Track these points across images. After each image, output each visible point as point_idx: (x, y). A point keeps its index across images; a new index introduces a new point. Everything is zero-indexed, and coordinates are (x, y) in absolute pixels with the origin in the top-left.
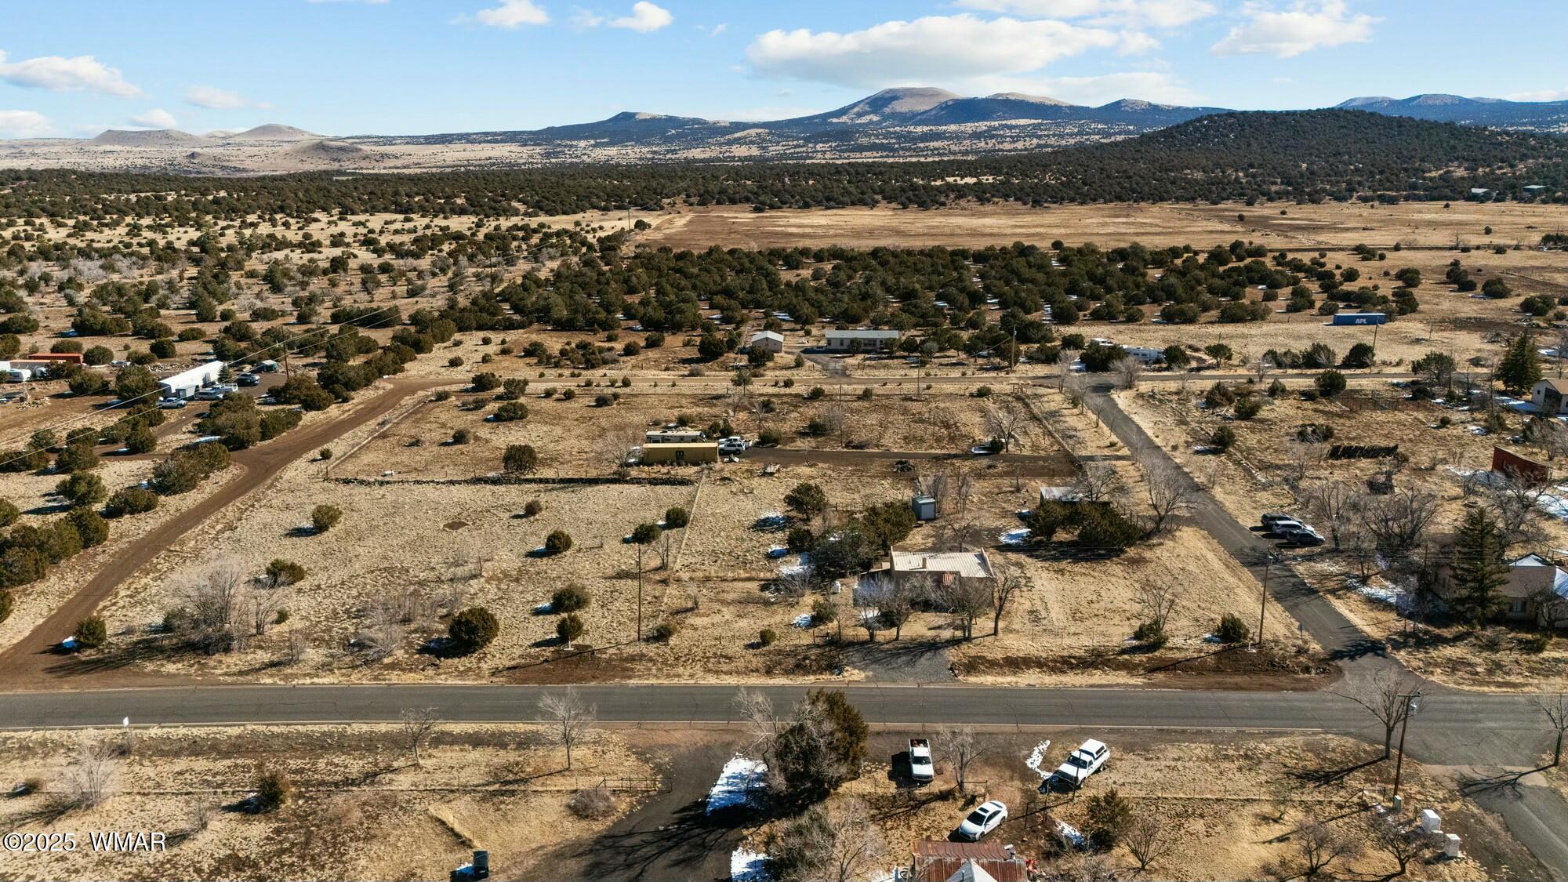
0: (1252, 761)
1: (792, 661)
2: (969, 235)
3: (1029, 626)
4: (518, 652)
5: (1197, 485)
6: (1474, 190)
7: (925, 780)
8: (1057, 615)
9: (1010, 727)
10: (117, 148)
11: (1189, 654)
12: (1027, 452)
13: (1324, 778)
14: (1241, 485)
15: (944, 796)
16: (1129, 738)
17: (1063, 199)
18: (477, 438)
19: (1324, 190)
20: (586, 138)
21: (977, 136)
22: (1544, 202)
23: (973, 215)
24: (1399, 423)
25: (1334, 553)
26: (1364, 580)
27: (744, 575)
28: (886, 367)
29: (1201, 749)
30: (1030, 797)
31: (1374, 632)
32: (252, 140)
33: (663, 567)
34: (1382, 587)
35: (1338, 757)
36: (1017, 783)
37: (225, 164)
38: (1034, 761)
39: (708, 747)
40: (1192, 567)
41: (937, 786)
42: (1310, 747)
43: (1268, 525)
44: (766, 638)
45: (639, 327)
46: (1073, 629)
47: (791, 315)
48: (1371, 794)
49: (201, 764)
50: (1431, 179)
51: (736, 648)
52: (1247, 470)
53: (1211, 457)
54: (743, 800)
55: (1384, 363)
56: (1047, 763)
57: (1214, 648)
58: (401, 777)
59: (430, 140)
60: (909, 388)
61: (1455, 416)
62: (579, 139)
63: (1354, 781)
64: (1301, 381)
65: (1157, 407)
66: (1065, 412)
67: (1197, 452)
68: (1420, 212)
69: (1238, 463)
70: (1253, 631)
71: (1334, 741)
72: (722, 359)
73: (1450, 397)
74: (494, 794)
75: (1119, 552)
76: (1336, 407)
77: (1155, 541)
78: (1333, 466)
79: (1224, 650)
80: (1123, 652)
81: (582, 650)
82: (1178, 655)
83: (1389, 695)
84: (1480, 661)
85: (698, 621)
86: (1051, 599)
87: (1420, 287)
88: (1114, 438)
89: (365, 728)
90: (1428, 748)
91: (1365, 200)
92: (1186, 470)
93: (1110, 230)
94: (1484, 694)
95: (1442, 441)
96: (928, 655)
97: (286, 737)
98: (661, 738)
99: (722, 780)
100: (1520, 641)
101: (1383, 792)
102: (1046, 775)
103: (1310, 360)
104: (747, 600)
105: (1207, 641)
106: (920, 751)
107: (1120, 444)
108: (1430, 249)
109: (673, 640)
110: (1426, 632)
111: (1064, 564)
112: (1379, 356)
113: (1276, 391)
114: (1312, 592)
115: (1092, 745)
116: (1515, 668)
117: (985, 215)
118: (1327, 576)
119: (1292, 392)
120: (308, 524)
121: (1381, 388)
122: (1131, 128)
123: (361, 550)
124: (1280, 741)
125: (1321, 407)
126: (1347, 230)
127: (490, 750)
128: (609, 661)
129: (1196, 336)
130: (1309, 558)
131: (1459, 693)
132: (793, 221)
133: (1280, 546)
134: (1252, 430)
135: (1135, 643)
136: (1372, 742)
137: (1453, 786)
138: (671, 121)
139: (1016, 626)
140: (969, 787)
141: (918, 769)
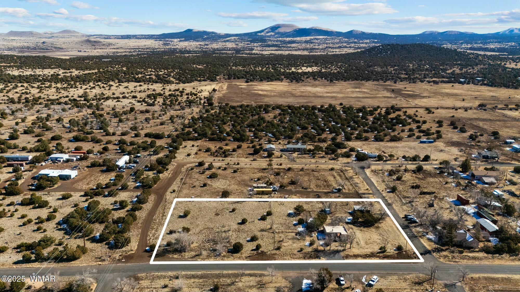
0: (405, 280)
1: (308, 255)
2: (314, 97)
3: (357, 246)
4: (249, 252)
5: (389, 203)
6: (461, 80)
7: (343, 285)
8: (362, 243)
9: (358, 272)
10: (16, 38)
11: (391, 254)
12: (347, 191)
13: (419, 283)
14: (399, 204)
15: (348, 288)
16: (381, 275)
17: (339, 79)
18: (209, 185)
19: (417, 77)
20: (177, 38)
21: (306, 42)
22: (481, 85)
23: (313, 86)
24: (436, 182)
25: (421, 225)
26: (427, 233)
27: (290, 231)
28: (304, 158)
29: (396, 277)
30: (364, 288)
31: (429, 248)
32: (61, 35)
33: (271, 228)
34: (431, 235)
35: (422, 279)
36: (361, 285)
37: (56, 46)
38: (364, 280)
39: (298, 277)
40: (390, 229)
41: (346, 286)
42: (417, 277)
43: (406, 217)
44: (301, 250)
45: (232, 139)
46: (366, 247)
47: (273, 135)
48: (428, 287)
49: (197, 280)
50: (449, 74)
51: (295, 252)
52: (400, 198)
53: (391, 194)
54: (309, 289)
55: (433, 160)
56: (366, 280)
57: (396, 252)
58: (239, 284)
59: (123, 37)
60: (313, 166)
61: (450, 180)
62: (174, 38)
63: (425, 284)
64: (412, 166)
65: (377, 175)
66: (354, 177)
67: (388, 192)
68: (445, 89)
69: (398, 196)
70: (404, 248)
71: (421, 275)
72: (259, 154)
73: (449, 174)
74: (260, 287)
75: (373, 225)
76: (421, 176)
77: (381, 221)
78: (420, 197)
79: (399, 253)
80: (378, 253)
81: (262, 252)
82: (389, 254)
83: (432, 267)
84: (450, 255)
85: (285, 244)
86: (361, 239)
87: (443, 127)
88: (368, 187)
89: (227, 272)
90: (439, 277)
91: (429, 82)
92: (386, 198)
93: (355, 95)
94: (450, 264)
95: (446, 189)
96: (337, 254)
97: (211, 274)
98: (288, 275)
99: (303, 285)
100: (459, 251)
101: (430, 287)
102: (366, 283)
103: (414, 159)
104: (293, 239)
105: (395, 250)
106: (342, 279)
107: (369, 189)
108: (447, 108)
109: (281, 250)
110: (440, 248)
111: (362, 228)
112: (432, 157)
113: (406, 170)
114: (416, 237)
115: (375, 277)
116: (457, 257)
117: (316, 86)
118: (419, 232)
119: (410, 170)
120: (182, 214)
121: (432, 169)
122: (356, 40)
123: (199, 222)
124: (411, 275)
125: (417, 176)
126: (424, 97)
127: (254, 277)
128: (269, 255)
129: (385, 147)
130: (415, 227)
131: (445, 264)
132: (260, 87)
133: (409, 223)
134: (401, 184)
135: (380, 251)
136: (428, 275)
137: (443, 285)
138: (205, 33)
139: (354, 246)
140: (352, 286)
141: (342, 282)
